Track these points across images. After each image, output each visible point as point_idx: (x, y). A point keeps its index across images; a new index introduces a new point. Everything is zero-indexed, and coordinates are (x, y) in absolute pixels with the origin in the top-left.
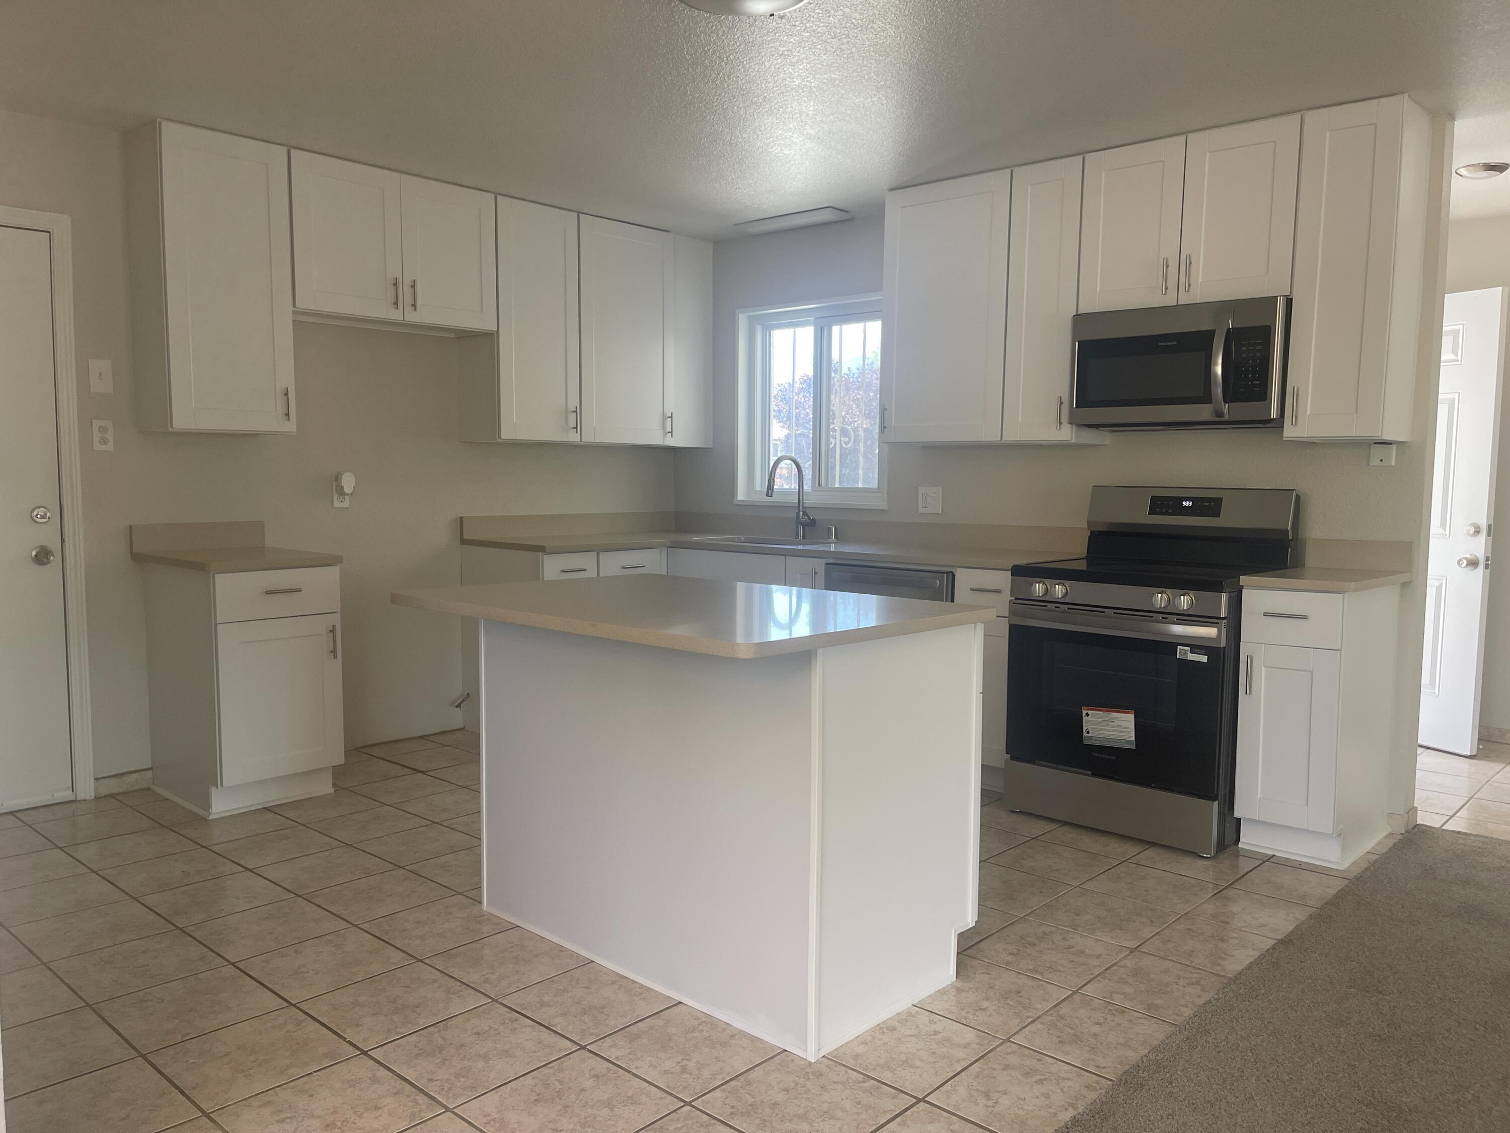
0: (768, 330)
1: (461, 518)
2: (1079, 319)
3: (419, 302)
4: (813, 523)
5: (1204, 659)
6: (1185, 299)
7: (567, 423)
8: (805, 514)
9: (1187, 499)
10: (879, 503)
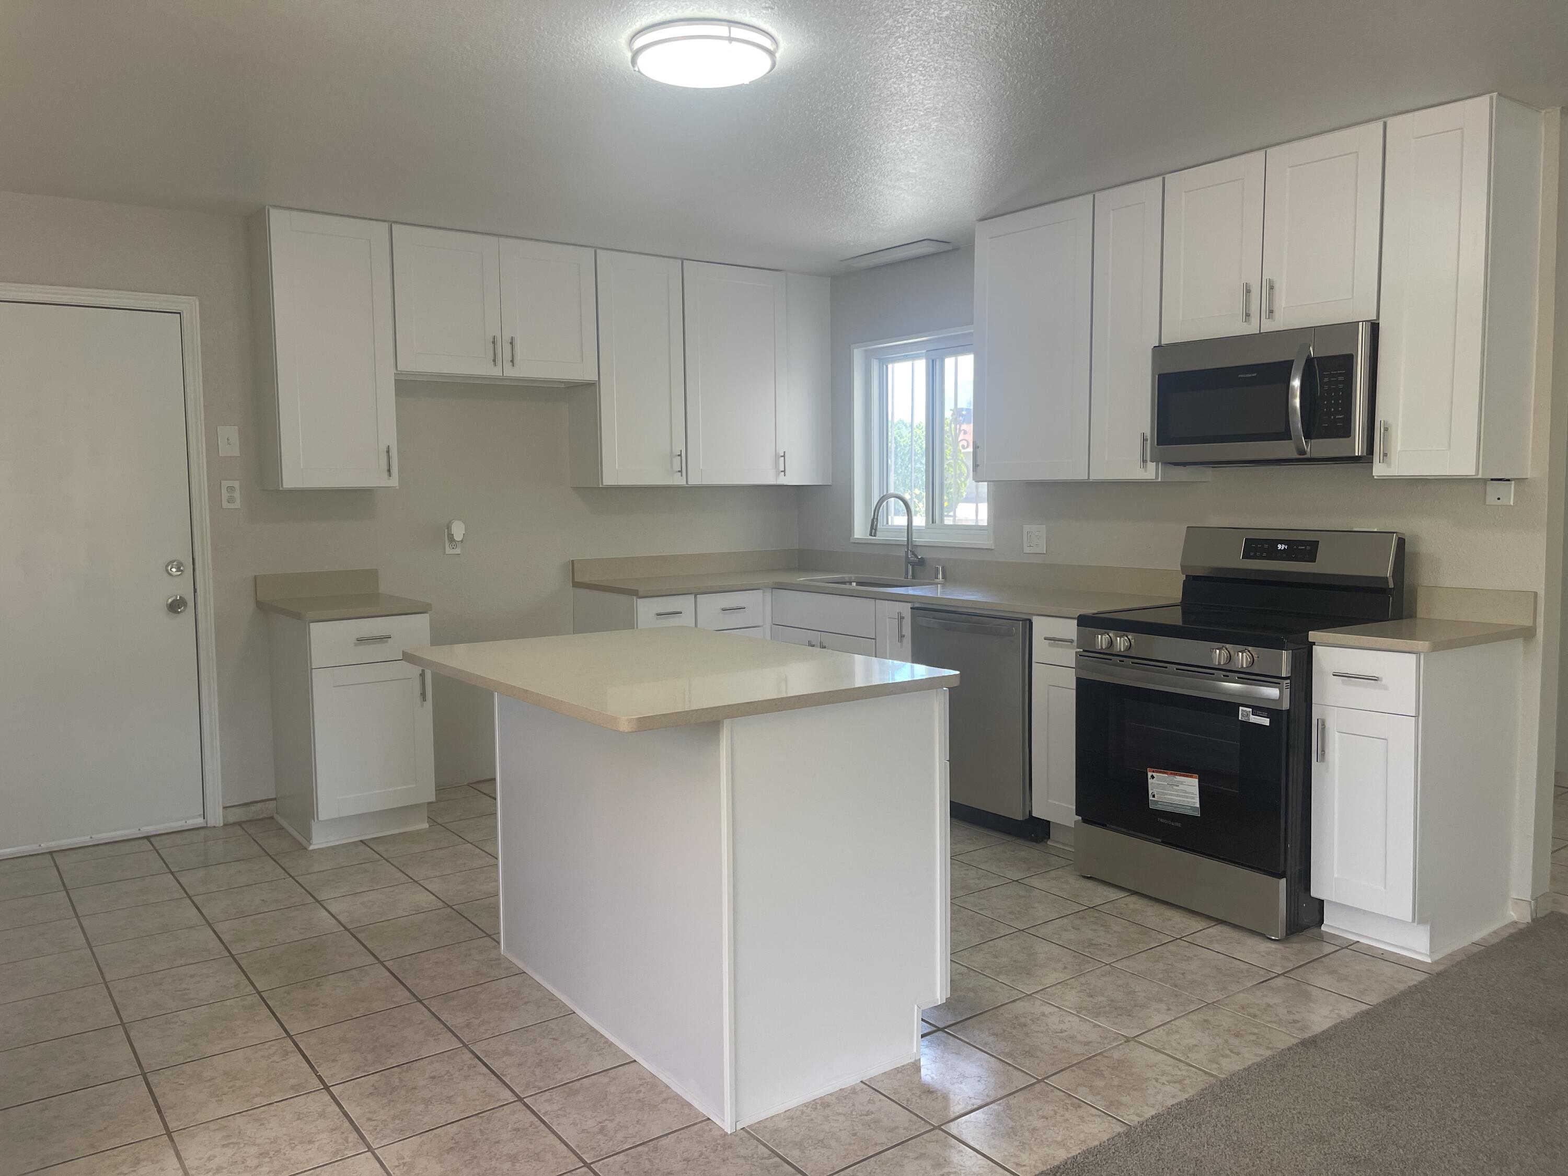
0: (884, 363)
1: (573, 561)
2: (1161, 351)
3: (518, 357)
4: (922, 562)
5: (1266, 722)
6: (1268, 326)
7: (672, 467)
8: (913, 553)
9: (1282, 542)
10: (986, 542)
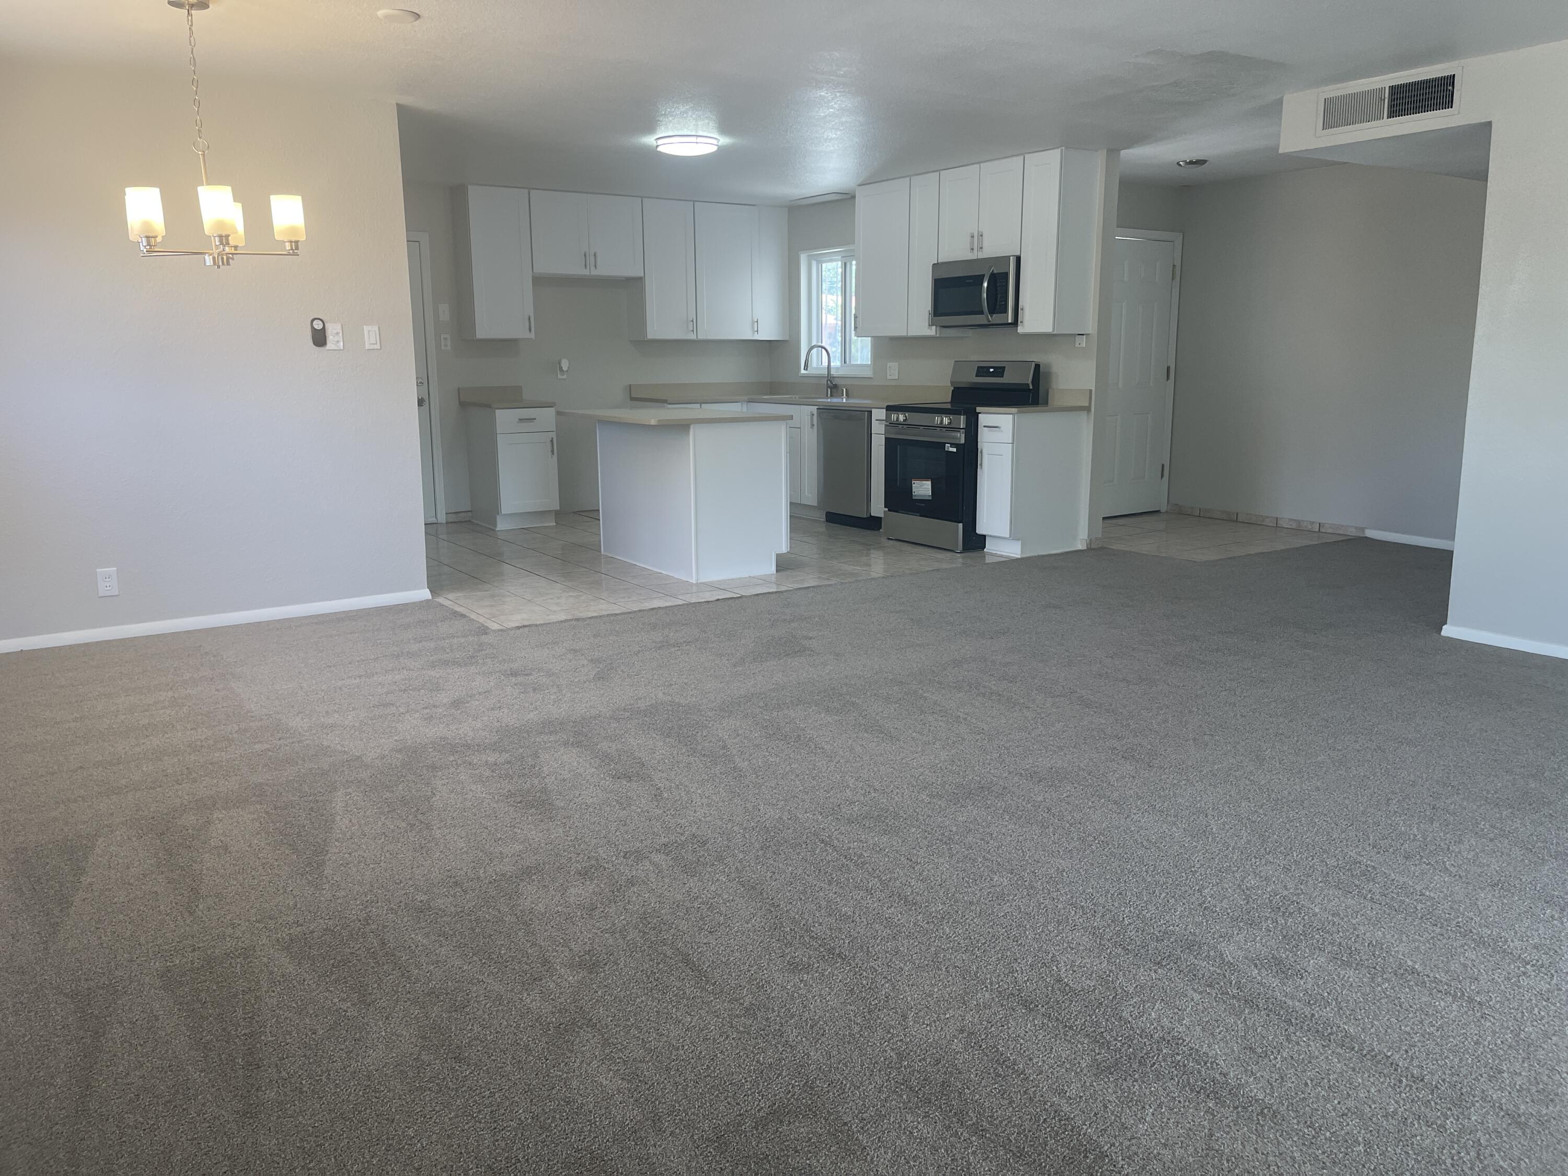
0: (819, 263)
1: (630, 385)
2: (935, 266)
3: (599, 263)
4: (835, 386)
5: (955, 450)
6: (981, 255)
7: (687, 327)
8: (831, 381)
9: (992, 368)
10: (869, 373)
